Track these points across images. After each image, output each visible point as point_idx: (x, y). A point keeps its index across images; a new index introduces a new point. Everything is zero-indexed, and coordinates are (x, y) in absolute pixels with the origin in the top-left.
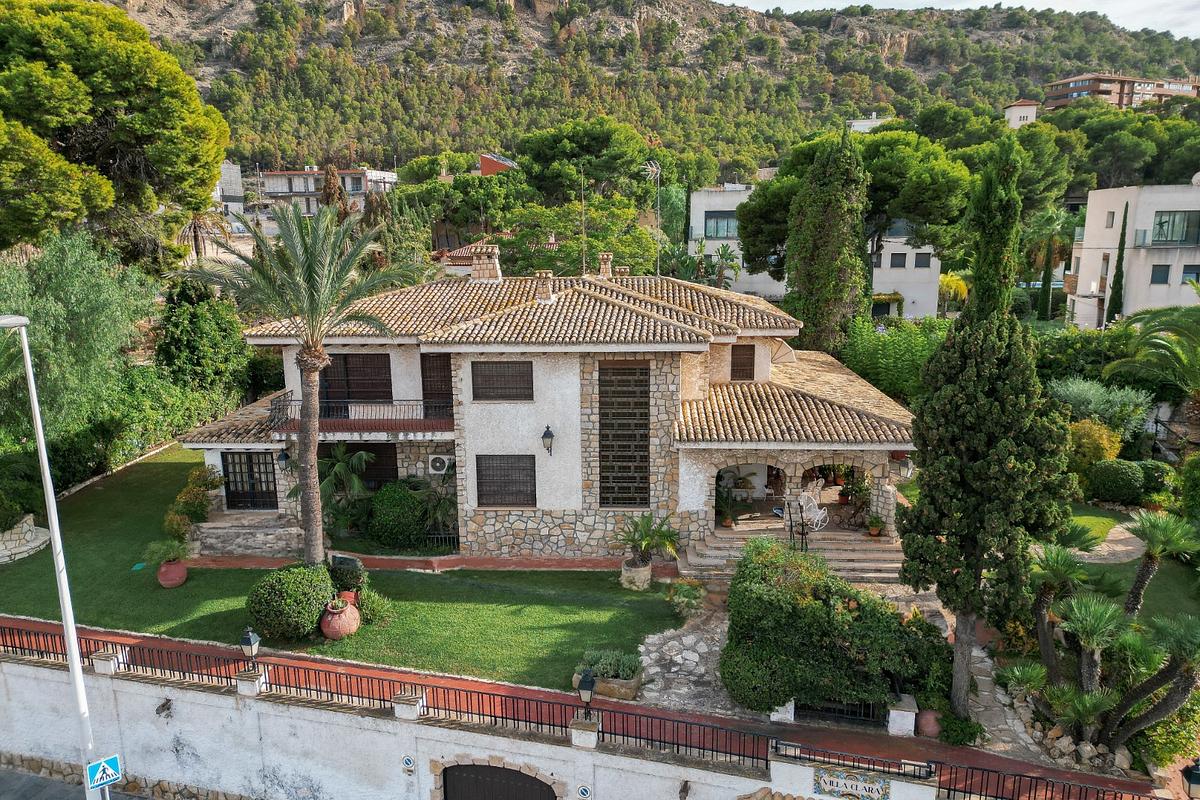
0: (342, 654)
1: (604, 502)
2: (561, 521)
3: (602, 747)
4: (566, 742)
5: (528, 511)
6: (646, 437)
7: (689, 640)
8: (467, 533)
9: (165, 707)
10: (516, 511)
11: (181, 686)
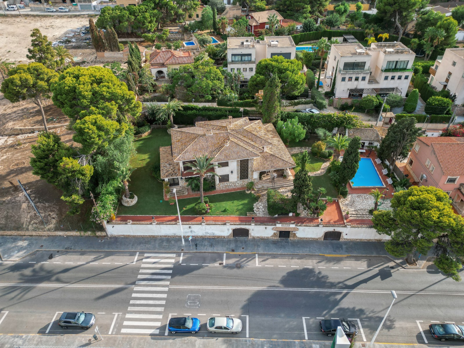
0: (211, 215)
1: (241, 179)
2: (234, 183)
3: (255, 225)
4: (250, 225)
5: (228, 182)
6: (248, 169)
7: (260, 204)
8: (217, 187)
9: (190, 227)
10: (226, 183)
11: (192, 224)
